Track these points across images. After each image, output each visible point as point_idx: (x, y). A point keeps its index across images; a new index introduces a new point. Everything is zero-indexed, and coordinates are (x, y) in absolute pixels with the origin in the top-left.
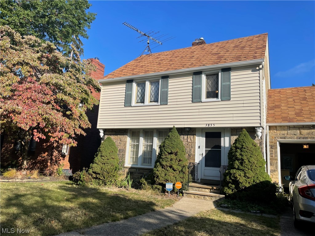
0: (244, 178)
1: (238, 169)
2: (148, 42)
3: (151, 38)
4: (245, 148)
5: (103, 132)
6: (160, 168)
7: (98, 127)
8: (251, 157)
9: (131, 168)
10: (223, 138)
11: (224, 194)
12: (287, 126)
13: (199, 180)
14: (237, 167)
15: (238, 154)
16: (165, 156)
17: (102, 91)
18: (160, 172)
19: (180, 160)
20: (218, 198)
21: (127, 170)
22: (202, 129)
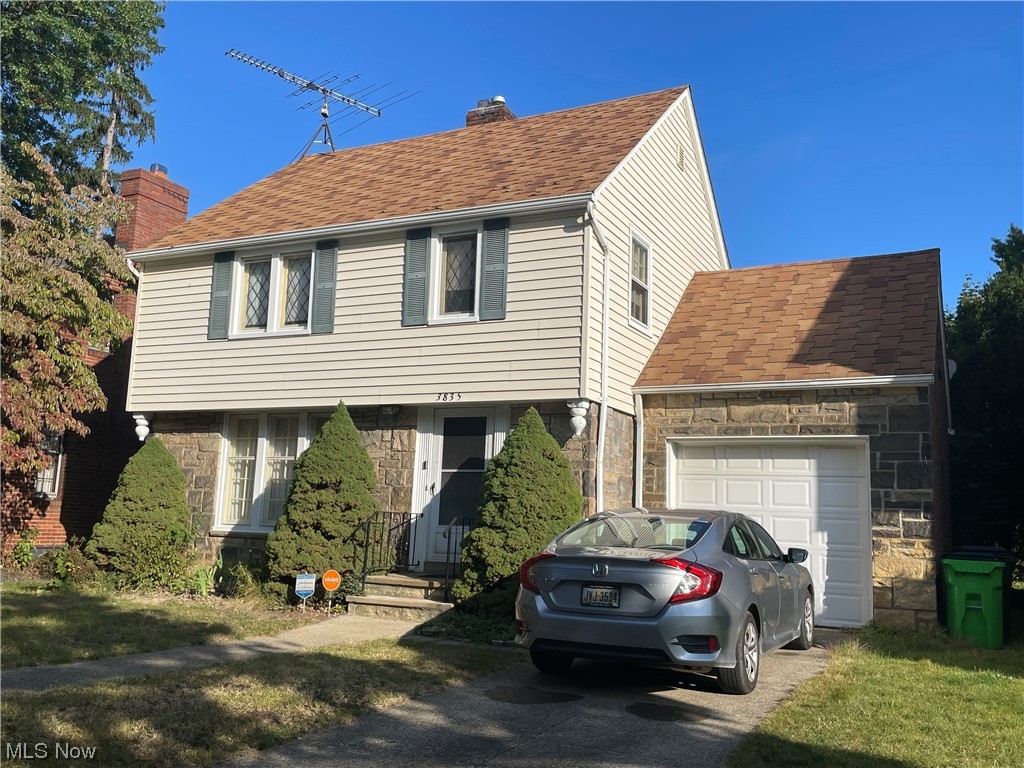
0: (502, 552)
1: (492, 526)
2: (323, 111)
3: (337, 95)
4: (516, 465)
5: (146, 423)
6: (286, 532)
7: (129, 408)
8: (528, 490)
9: (230, 536)
10: (491, 436)
11: (454, 600)
12: (694, 394)
13: (422, 564)
14: (488, 520)
15: (496, 482)
16: (302, 495)
17: (141, 287)
18: (283, 543)
19: (349, 507)
20: (437, 613)
21: (218, 543)
22: (434, 409)
